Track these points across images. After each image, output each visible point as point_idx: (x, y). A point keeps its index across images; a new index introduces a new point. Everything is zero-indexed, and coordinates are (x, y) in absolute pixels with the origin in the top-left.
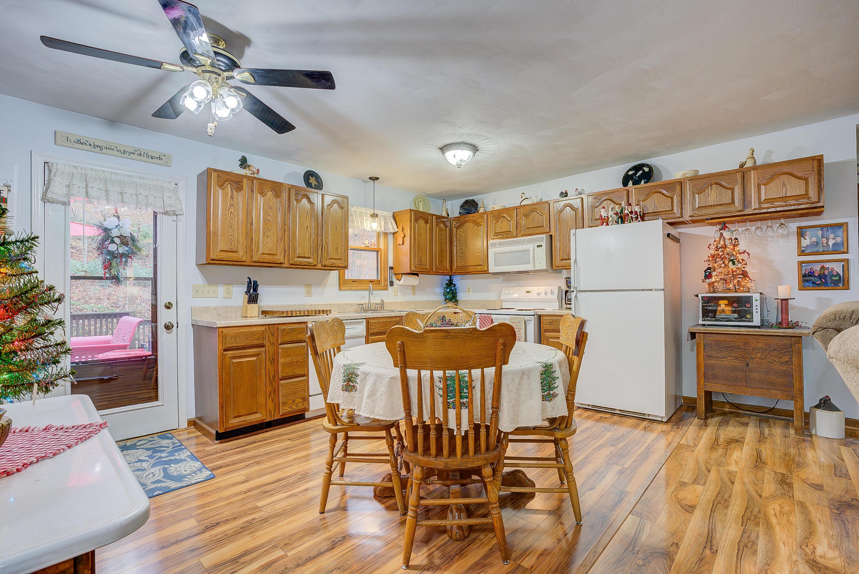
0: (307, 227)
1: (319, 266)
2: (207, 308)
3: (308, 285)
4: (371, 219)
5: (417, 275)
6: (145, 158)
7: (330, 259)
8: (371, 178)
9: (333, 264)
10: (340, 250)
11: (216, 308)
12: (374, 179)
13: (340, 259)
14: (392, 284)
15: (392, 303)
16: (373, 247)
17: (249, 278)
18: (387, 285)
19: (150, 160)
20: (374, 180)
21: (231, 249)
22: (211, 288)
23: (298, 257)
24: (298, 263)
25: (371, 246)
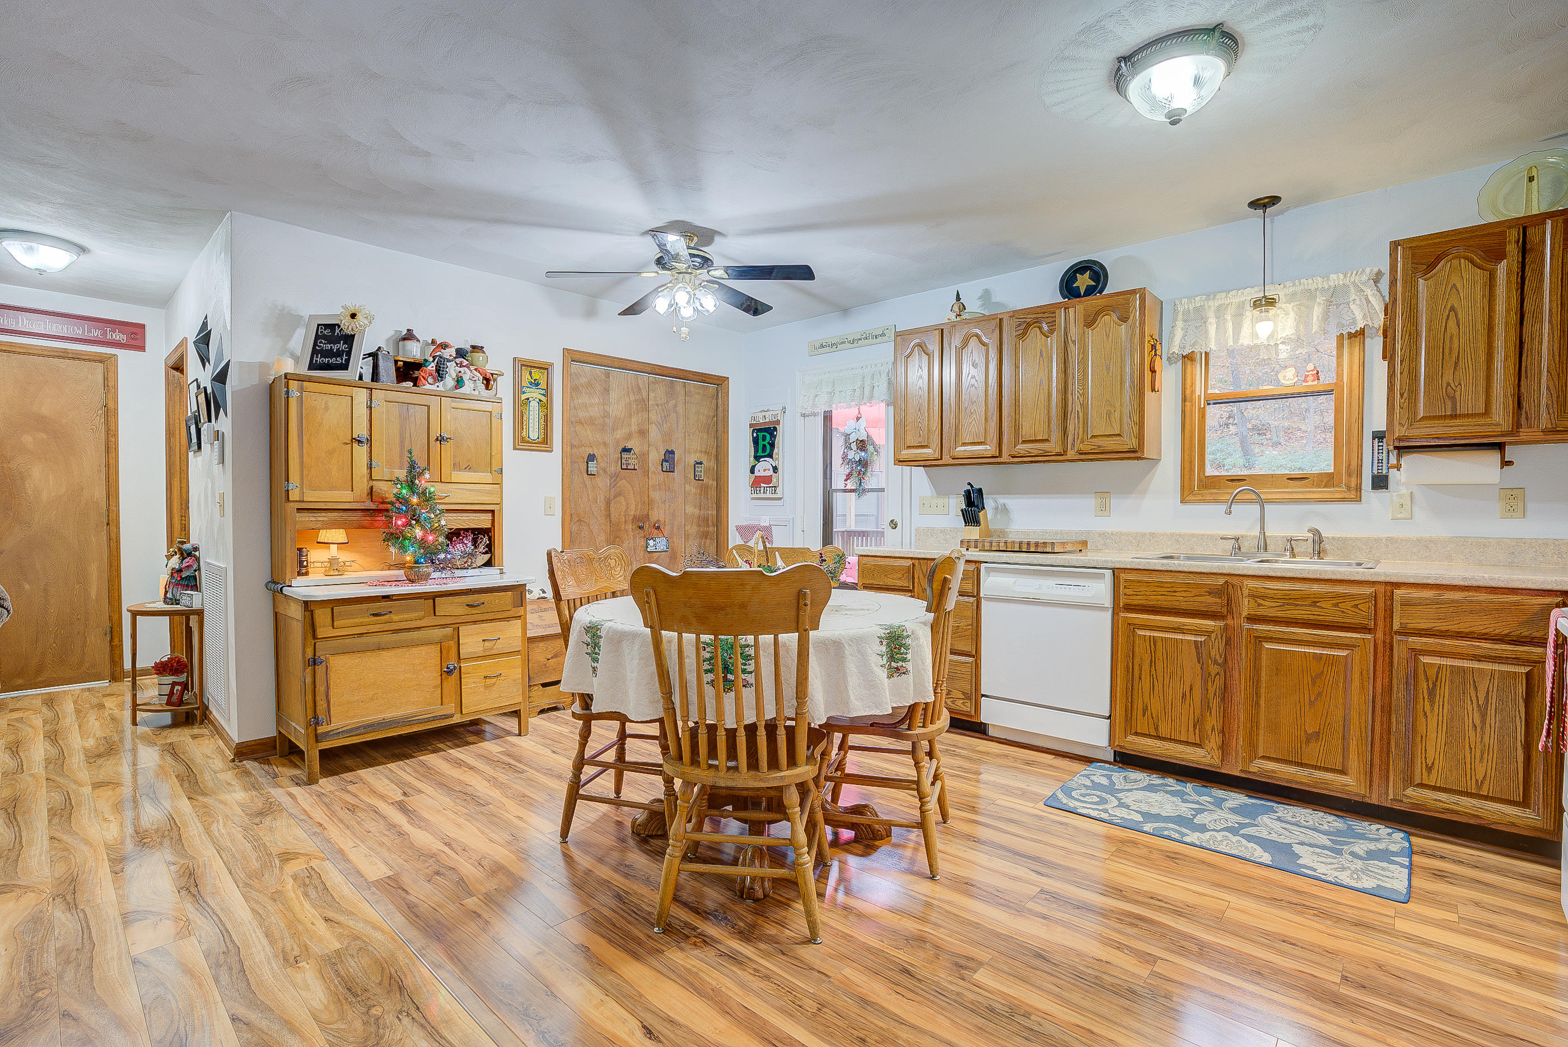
0: (1041, 382)
1: (1071, 454)
2: (933, 529)
3: (1103, 494)
4: (1256, 312)
5: (1500, 447)
6: (870, 341)
7: (1093, 437)
8: (1254, 204)
9: (1099, 447)
10: (1117, 415)
11: (943, 531)
12: (1264, 204)
13: (1119, 435)
14: (1380, 482)
15: (1378, 540)
16: (1310, 383)
17: (969, 484)
18: (1359, 489)
19: (875, 341)
20: (1265, 206)
21: (919, 442)
22: (941, 501)
23: (1024, 442)
24: (1023, 452)
25: (1305, 381)
